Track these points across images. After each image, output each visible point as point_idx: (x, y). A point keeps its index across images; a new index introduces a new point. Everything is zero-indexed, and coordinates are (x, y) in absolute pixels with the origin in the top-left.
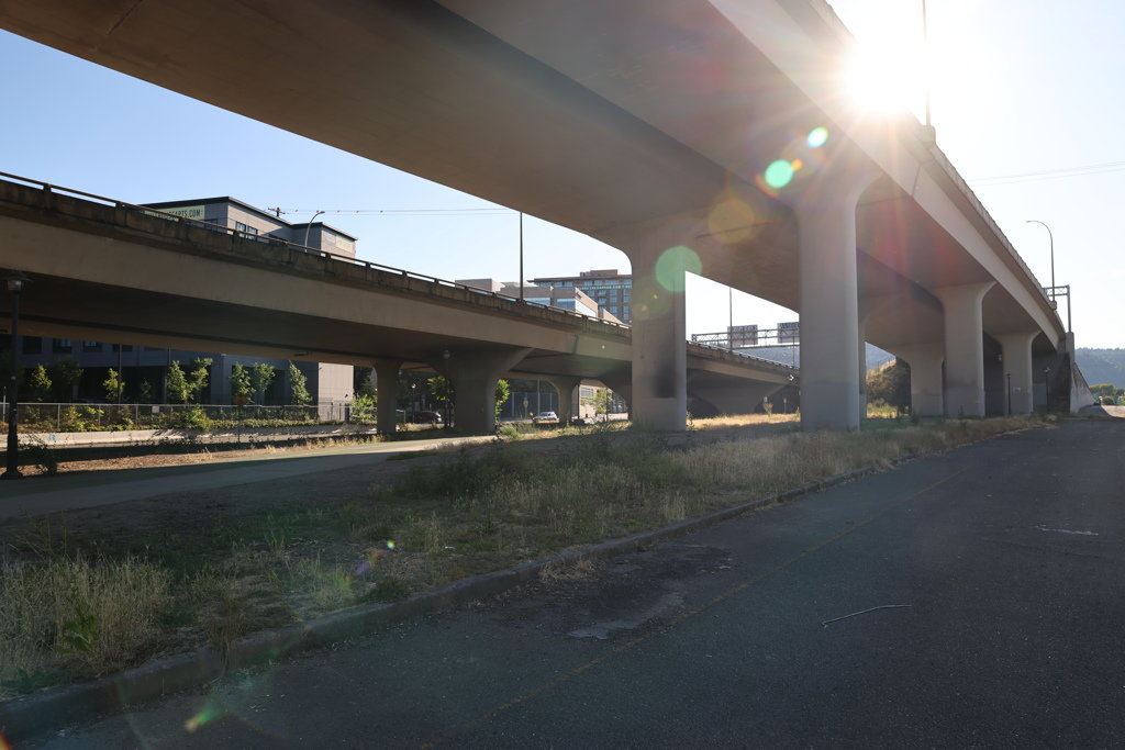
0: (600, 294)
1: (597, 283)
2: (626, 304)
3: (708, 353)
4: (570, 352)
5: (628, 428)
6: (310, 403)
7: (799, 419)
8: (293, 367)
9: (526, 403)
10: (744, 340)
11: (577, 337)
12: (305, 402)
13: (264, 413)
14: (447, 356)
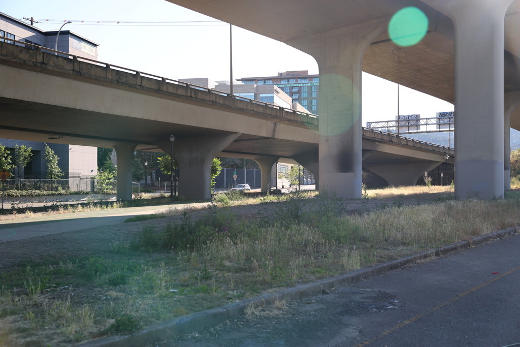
0: (294, 90)
1: (292, 81)
2: (314, 98)
3: (380, 137)
4: (270, 137)
5: (316, 196)
6: (62, 177)
7: (453, 190)
8: (49, 149)
9: (235, 176)
10: (408, 127)
11: (275, 124)
12: (58, 176)
13: (24, 185)
14: (173, 139)
